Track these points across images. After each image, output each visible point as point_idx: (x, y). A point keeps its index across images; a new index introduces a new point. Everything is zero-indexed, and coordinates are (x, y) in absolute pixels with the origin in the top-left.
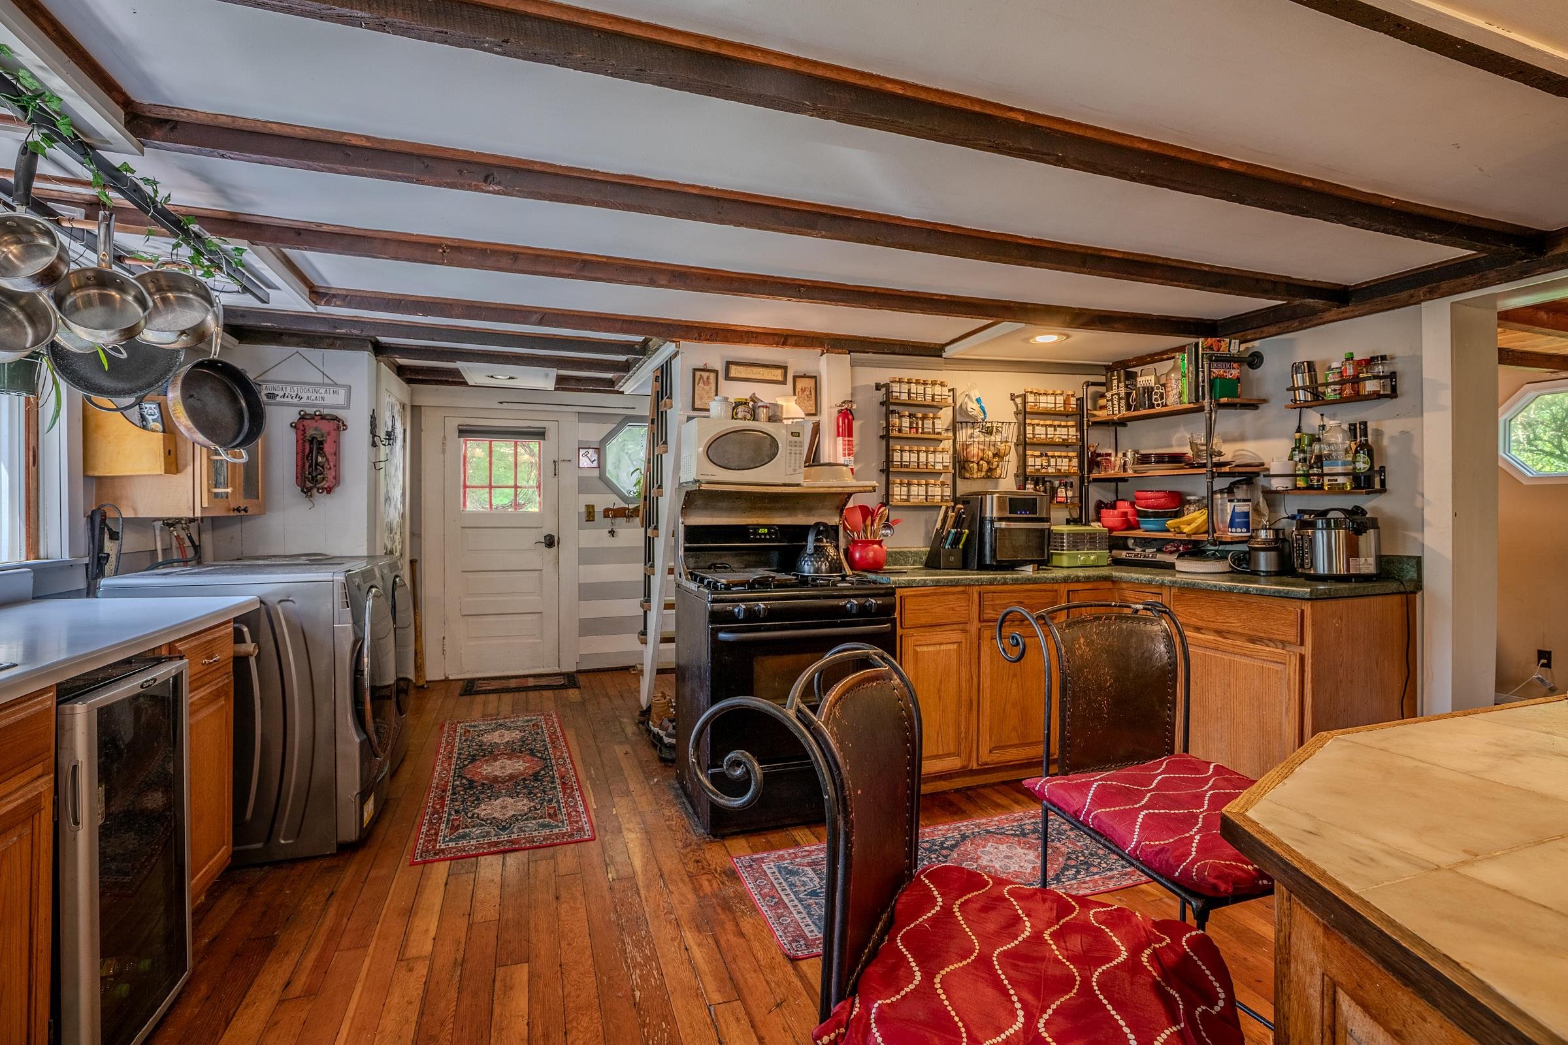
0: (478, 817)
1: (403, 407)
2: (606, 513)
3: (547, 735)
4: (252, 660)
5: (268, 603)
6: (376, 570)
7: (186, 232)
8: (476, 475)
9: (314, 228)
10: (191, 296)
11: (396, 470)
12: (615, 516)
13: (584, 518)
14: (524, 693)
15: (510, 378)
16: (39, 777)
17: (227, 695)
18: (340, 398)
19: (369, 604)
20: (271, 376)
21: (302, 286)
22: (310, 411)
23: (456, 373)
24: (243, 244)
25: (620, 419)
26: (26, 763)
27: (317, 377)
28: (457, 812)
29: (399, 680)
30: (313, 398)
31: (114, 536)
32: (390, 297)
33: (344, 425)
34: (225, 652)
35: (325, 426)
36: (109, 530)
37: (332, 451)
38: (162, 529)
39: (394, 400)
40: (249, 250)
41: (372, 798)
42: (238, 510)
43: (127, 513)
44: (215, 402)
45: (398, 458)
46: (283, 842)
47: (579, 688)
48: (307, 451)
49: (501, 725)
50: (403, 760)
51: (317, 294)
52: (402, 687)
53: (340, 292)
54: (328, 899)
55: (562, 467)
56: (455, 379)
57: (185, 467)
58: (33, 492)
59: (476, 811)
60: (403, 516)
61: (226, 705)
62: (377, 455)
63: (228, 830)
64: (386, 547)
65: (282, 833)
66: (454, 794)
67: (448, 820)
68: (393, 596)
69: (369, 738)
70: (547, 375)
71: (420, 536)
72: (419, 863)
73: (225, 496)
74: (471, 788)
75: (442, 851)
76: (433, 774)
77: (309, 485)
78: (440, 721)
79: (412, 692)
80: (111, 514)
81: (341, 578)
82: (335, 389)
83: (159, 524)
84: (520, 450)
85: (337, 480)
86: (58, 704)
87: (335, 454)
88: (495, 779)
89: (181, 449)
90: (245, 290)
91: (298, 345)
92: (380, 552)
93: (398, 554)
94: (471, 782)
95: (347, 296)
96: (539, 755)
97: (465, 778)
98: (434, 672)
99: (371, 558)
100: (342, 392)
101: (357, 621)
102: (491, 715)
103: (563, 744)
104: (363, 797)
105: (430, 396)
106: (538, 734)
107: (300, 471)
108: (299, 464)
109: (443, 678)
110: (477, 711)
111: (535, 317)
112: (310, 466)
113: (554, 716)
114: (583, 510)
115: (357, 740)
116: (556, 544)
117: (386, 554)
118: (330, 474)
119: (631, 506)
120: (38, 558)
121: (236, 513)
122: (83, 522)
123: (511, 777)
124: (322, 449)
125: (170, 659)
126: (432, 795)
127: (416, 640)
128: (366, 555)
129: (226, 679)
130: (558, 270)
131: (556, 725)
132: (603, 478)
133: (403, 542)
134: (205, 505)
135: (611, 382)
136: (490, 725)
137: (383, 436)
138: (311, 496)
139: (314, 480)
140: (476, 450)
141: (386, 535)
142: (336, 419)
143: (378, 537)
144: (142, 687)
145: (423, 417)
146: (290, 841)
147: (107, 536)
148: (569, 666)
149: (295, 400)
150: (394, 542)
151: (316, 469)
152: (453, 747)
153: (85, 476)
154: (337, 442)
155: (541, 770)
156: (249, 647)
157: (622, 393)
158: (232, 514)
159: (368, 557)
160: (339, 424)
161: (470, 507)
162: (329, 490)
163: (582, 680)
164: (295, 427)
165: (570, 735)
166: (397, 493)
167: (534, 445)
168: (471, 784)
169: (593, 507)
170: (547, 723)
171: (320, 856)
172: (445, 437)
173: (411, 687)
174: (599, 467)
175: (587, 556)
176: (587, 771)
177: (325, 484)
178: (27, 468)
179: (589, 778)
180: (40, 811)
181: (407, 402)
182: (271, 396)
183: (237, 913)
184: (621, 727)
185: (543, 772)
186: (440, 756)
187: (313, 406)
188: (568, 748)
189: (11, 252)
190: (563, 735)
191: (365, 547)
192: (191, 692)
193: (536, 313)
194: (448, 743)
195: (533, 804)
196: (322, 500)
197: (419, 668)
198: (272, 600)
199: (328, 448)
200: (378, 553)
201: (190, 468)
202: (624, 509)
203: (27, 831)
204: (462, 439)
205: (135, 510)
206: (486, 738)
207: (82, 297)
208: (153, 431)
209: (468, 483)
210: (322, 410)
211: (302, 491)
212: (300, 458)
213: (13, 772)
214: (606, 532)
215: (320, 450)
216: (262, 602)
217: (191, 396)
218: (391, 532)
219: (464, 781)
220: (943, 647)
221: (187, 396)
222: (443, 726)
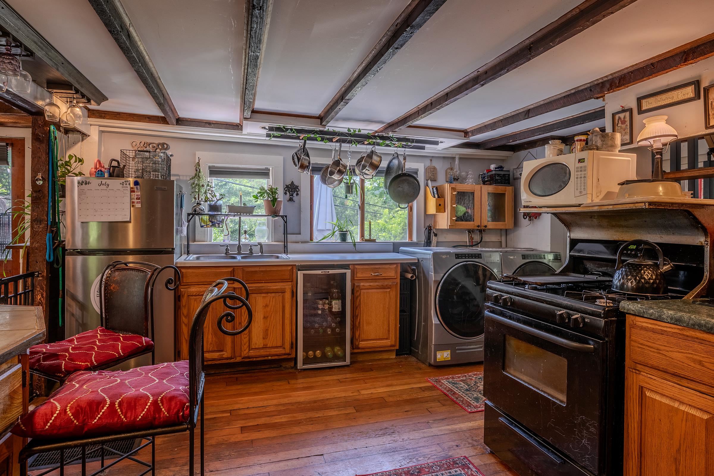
4: (417, 281)
17: (390, 288)
31: (436, 235)
36: (434, 233)
38: (468, 234)
42: (479, 226)
44: (408, 188)
51: (466, 133)
58: (411, 220)
61: (391, 292)
65: (420, 350)
69: (442, 324)
81: (432, 254)
91: (529, 148)
104: (437, 348)
115: (434, 322)
120: (411, 241)
122: (424, 229)
129: (390, 284)
134: (450, 224)
138: (531, 220)
144: (322, 272)
146: (421, 354)
147: (432, 235)
153: (425, 214)
171: (426, 364)
178: (409, 212)
180: (285, 292)
191: (550, 247)
196: (536, 221)
201: (447, 210)
205: (439, 226)
208: (435, 197)
220: (683, 408)
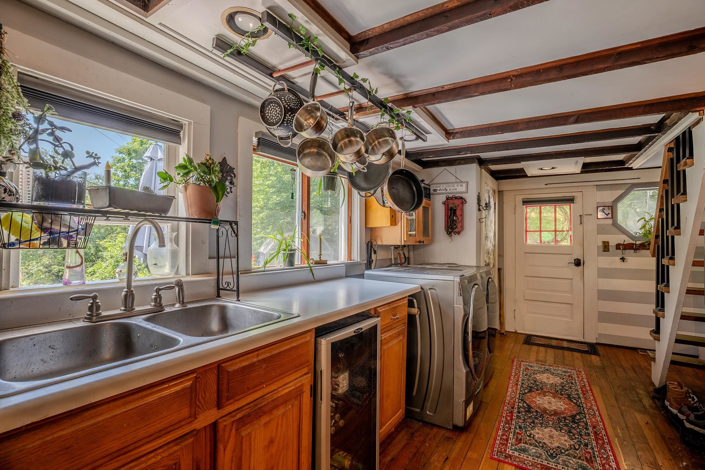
0: (533, 438)
1: (494, 192)
2: (618, 247)
3: (579, 387)
4: (417, 316)
5: (424, 289)
6: (478, 274)
7: (385, 107)
8: (532, 225)
9: (440, 89)
10: (388, 138)
11: (491, 223)
12: (625, 249)
13: (601, 249)
14: (561, 351)
15: (553, 168)
16: (306, 374)
17: (403, 333)
18: (463, 189)
19: (473, 294)
20: (435, 181)
21: (441, 130)
22: (451, 196)
23: (522, 170)
24: (410, 108)
25: (627, 187)
26: (297, 368)
27: (453, 179)
28: (520, 427)
29: (489, 328)
30: (452, 189)
31: (375, 252)
32: (484, 127)
33: (465, 201)
34: (403, 313)
35: (457, 202)
36: (374, 249)
37: (460, 214)
38: (394, 250)
39: (489, 188)
40: (413, 111)
41: (472, 403)
42: (420, 242)
43: (379, 243)
44: (403, 191)
45: (492, 216)
46: (428, 412)
47: (599, 356)
48: (449, 214)
49: (547, 370)
50: (491, 378)
51: (449, 134)
52: (492, 332)
53: (459, 130)
54: (445, 461)
55: (585, 218)
56: (520, 174)
57: (398, 222)
58: (350, 234)
59: (532, 432)
60: (494, 246)
61: (403, 339)
62: (481, 215)
63: (403, 402)
64: (485, 261)
65: (428, 409)
66: (519, 412)
67: (514, 432)
68: (487, 289)
69: (471, 370)
70: (577, 162)
71: (503, 256)
72: (495, 459)
73: (414, 236)
74: (529, 411)
75: (510, 456)
76: (507, 392)
77: (450, 230)
78: (512, 357)
79: (498, 336)
80: (374, 243)
81: (458, 279)
82: (461, 184)
83: (392, 248)
84: (558, 209)
85: (462, 227)
86: (316, 337)
87: (461, 215)
88: (545, 410)
89: (397, 215)
90: (418, 137)
91: (445, 166)
92: (483, 264)
93: (492, 266)
94: (529, 407)
95: (462, 132)
96: (575, 401)
97: (526, 403)
98: (509, 327)
99: (478, 267)
100: (464, 185)
101: (466, 303)
102: (541, 361)
103: (592, 398)
104: (467, 403)
105: (507, 185)
106: (572, 383)
107: (446, 224)
108: (446, 221)
109: (514, 331)
110: (533, 357)
111: (572, 119)
112: (451, 221)
113: (583, 373)
114: (600, 244)
115: (464, 371)
116: (582, 264)
117: (486, 265)
118: (459, 225)
119: (638, 243)
120: (351, 260)
121: (419, 244)
122: (365, 245)
123: (555, 413)
124: (456, 213)
125: (375, 317)
126: (506, 408)
127: (500, 309)
128: (475, 265)
129: (403, 327)
130: (595, 67)
131: (585, 380)
132: (615, 224)
133: (494, 259)
134: (405, 240)
135: (622, 163)
136: (541, 368)
137: (484, 205)
138: (451, 236)
139: (452, 228)
140: (532, 212)
141: (486, 255)
142: (461, 198)
143: (482, 256)
144: (355, 332)
145: (504, 196)
146: (431, 414)
147: (373, 252)
148: (592, 339)
149: (445, 191)
150: (489, 258)
151: (453, 223)
152: (518, 377)
153: (366, 227)
154: (462, 210)
155: (577, 414)
156: (415, 311)
157: (631, 169)
158: (417, 244)
159: (477, 266)
160: (463, 201)
161: (529, 242)
162: (459, 233)
163: (600, 349)
164: (444, 204)
165: (596, 390)
166: (491, 235)
167: (567, 208)
168: (529, 409)
169: (608, 242)
170: (578, 377)
171: (445, 428)
172: (515, 206)
173: (497, 332)
174: (612, 218)
175: (603, 273)
176: (614, 429)
177: (457, 230)
178: (348, 224)
179: (617, 436)
180: (303, 393)
181: (496, 189)
182: (435, 190)
183: (404, 447)
184: (638, 397)
185: (578, 417)
186: (511, 382)
187: (452, 193)
188: (596, 402)
189: (311, 123)
190: (591, 390)
191: (475, 261)
192: (381, 334)
193: (573, 116)
194: (516, 374)
195: (572, 443)
196: (455, 237)
197: (502, 324)
198: (426, 288)
199: (458, 213)
200: (482, 265)
201: (400, 223)
202: (633, 244)
203: (296, 403)
204: (524, 206)
205: (382, 241)
206: (539, 377)
207: (343, 143)
208: (387, 207)
209: (528, 230)
210: (455, 195)
211: (447, 233)
212: (446, 218)
213: (290, 372)
214: (618, 258)
215: (455, 214)
216: (422, 288)
217: (393, 188)
218: (488, 254)
219: (525, 405)
221: (390, 188)
222: (513, 361)
